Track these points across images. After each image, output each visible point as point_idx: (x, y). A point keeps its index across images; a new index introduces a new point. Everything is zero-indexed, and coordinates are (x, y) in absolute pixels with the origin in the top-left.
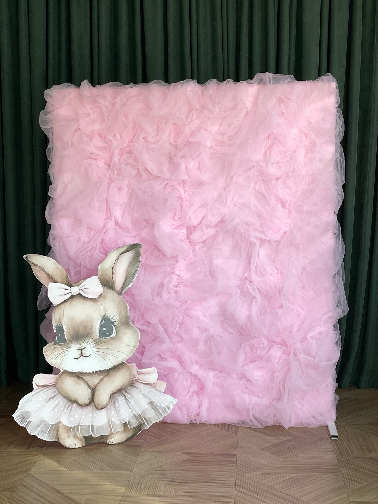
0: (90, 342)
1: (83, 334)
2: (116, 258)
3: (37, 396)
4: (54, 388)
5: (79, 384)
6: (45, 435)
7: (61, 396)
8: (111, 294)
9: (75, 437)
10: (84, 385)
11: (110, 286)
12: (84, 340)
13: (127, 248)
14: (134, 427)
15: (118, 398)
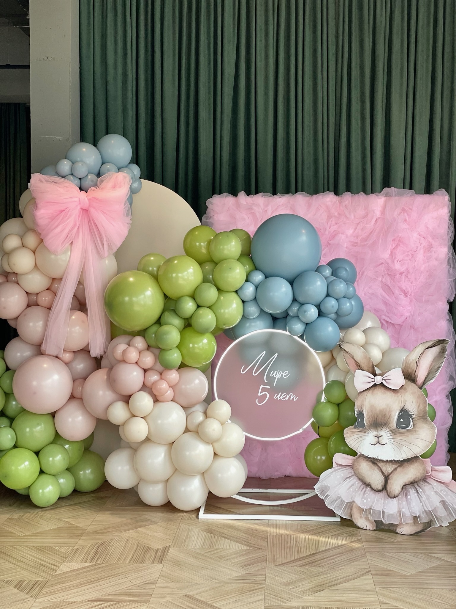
0: (387, 431)
1: (381, 422)
2: (422, 352)
3: (335, 473)
4: (351, 468)
5: (373, 469)
6: (340, 511)
7: (357, 478)
8: (412, 387)
9: (367, 519)
10: (379, 471)
11: (412, 379)
12: (382, 428)
13: (434, 343)
14: (424, 522)
15: (410, 490)
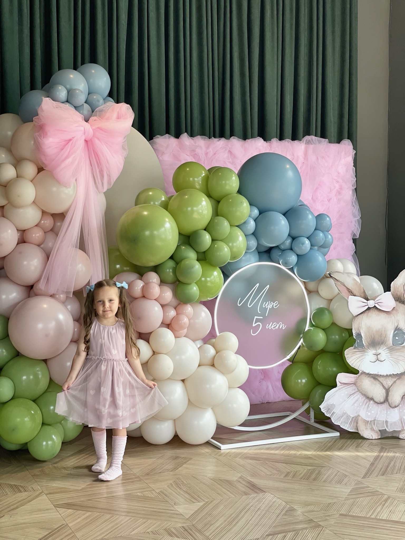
0: (385, 348)
1: (378, 341)
3: (340, 392)
4: (354, 386)
5: (375, 384)
7: (360, 394)
8: (402, 307)
9: (372, 429)
12: (379, 347)
